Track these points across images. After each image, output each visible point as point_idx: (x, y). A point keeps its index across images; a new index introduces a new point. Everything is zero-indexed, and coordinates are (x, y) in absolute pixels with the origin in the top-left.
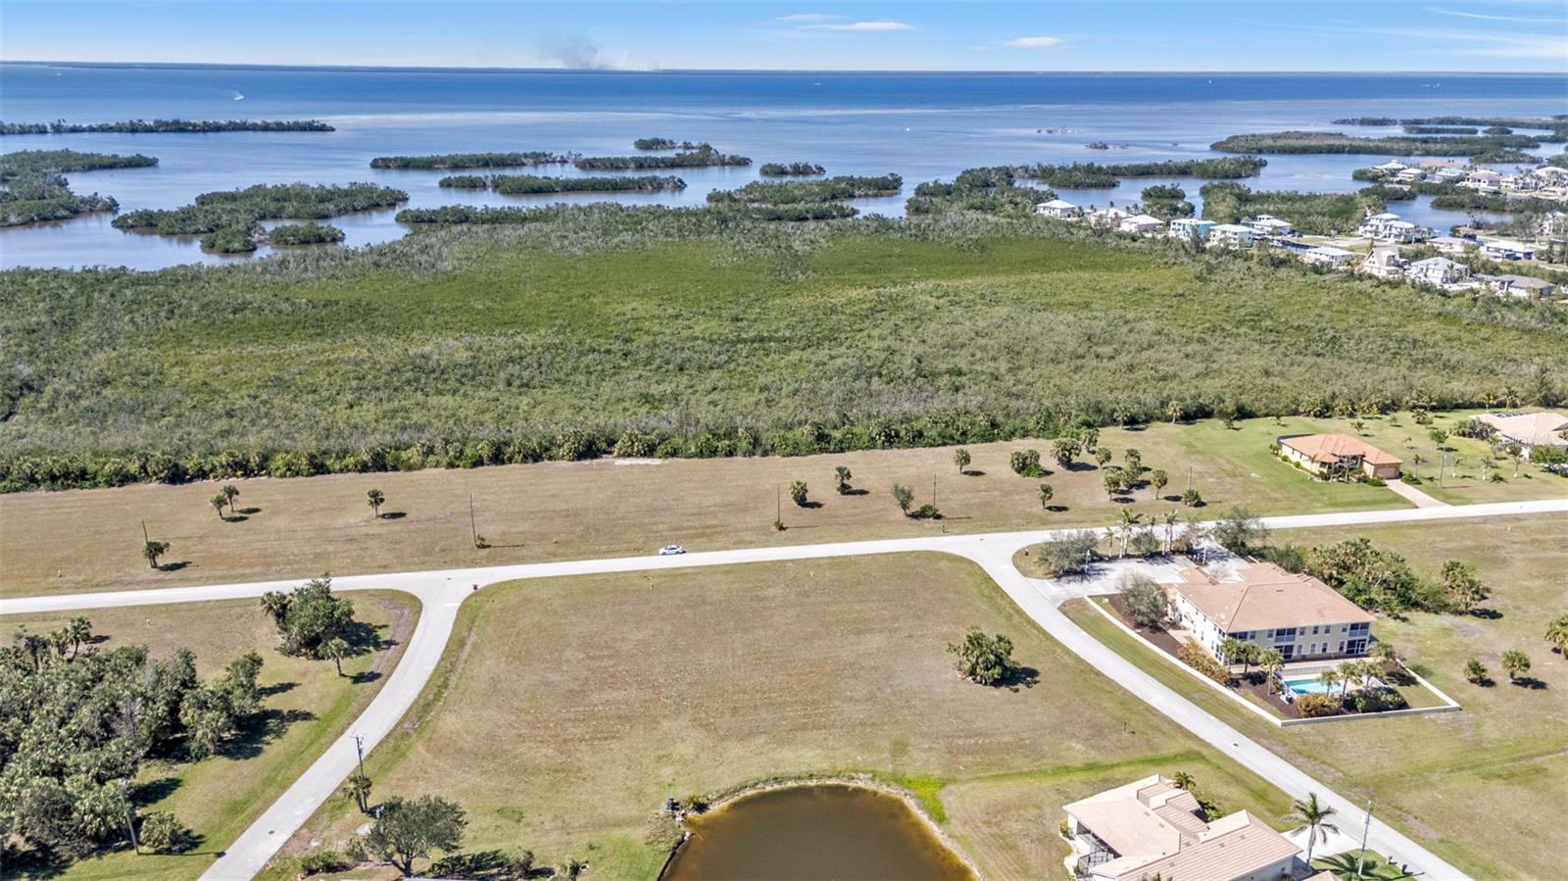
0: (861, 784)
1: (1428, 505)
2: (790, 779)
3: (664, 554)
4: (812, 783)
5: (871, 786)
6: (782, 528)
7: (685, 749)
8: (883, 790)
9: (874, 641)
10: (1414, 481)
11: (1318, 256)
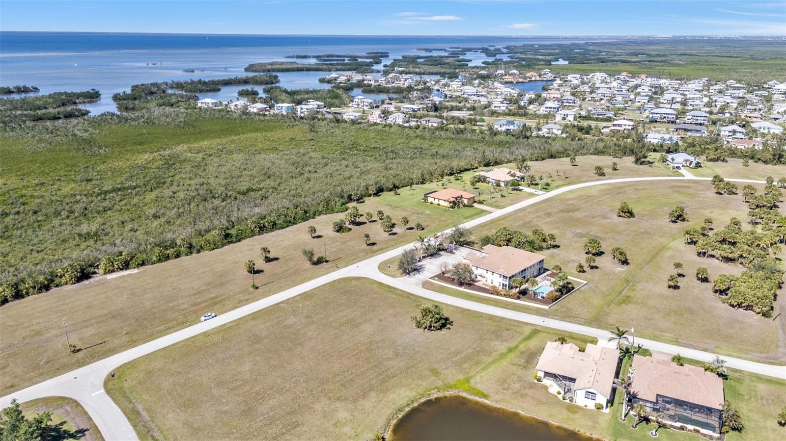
0: (435, 396)
1: (495, 211)
2: (405, 407)
3: (206, 320)
4: (416, 404)
5: (441, 395)
6: (257, 288)
7: (342, 415)
8: (447, 394)
9: (367, 328)
10: (481, 202)
11: (348, 117)
